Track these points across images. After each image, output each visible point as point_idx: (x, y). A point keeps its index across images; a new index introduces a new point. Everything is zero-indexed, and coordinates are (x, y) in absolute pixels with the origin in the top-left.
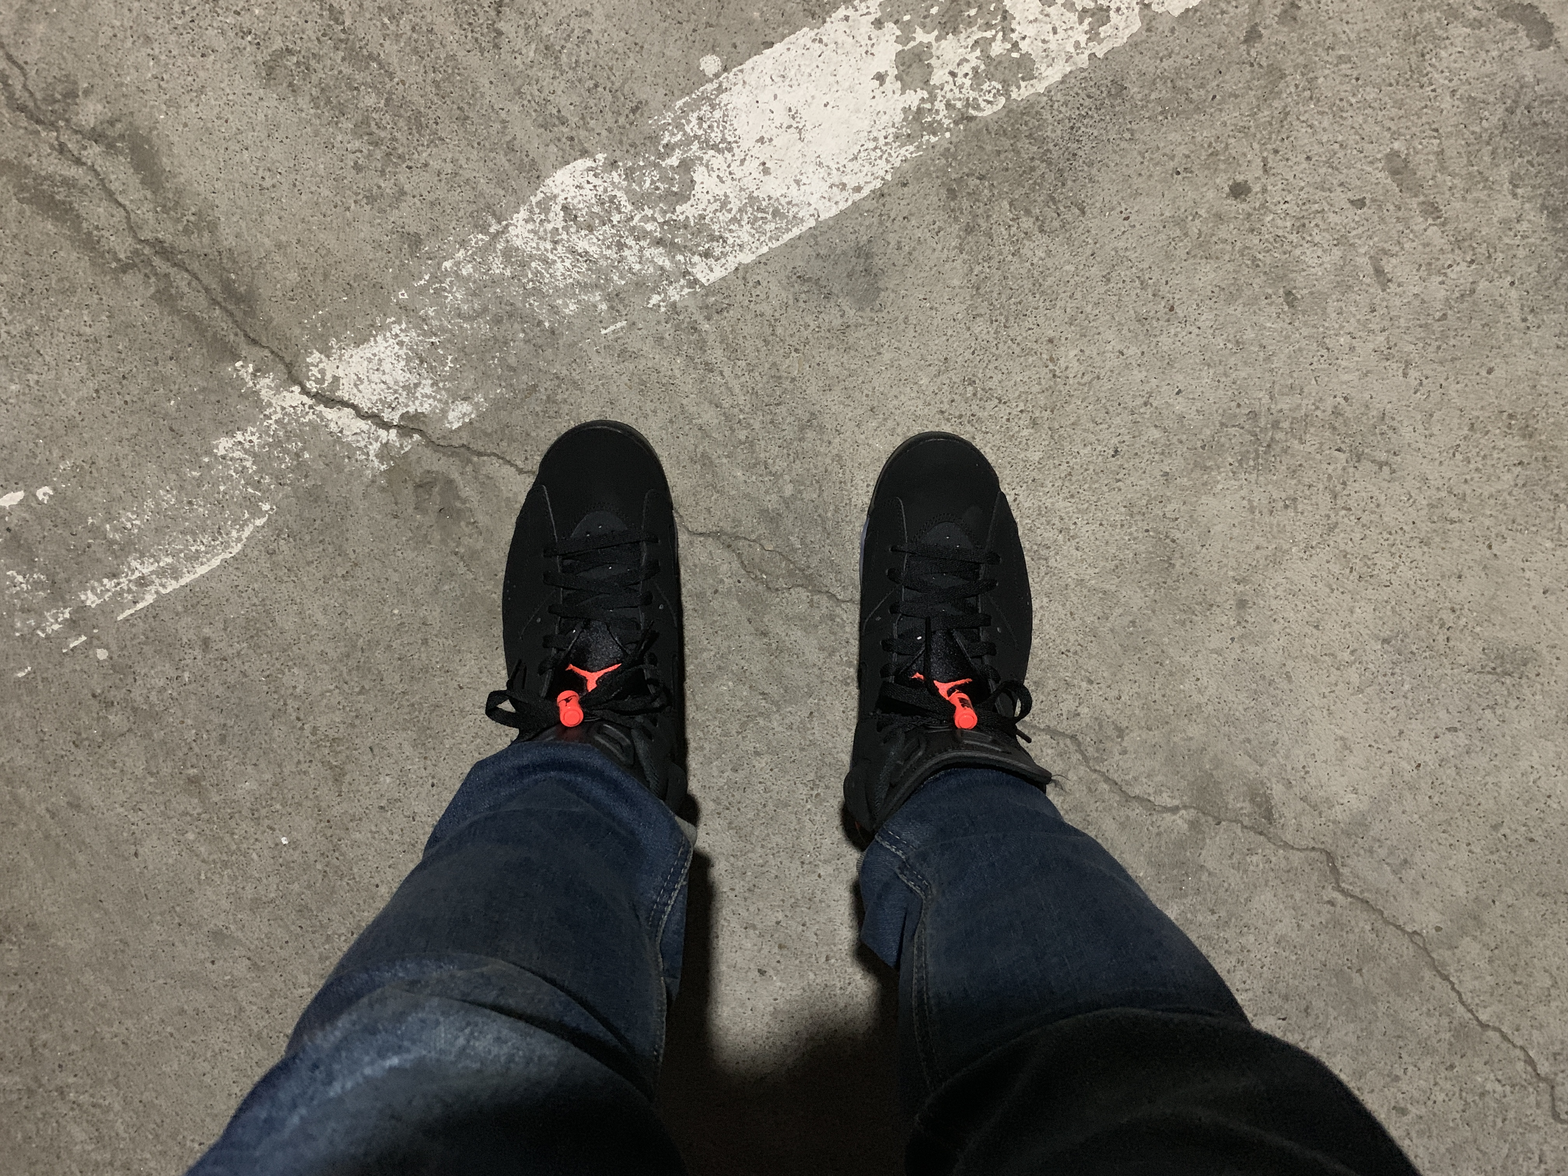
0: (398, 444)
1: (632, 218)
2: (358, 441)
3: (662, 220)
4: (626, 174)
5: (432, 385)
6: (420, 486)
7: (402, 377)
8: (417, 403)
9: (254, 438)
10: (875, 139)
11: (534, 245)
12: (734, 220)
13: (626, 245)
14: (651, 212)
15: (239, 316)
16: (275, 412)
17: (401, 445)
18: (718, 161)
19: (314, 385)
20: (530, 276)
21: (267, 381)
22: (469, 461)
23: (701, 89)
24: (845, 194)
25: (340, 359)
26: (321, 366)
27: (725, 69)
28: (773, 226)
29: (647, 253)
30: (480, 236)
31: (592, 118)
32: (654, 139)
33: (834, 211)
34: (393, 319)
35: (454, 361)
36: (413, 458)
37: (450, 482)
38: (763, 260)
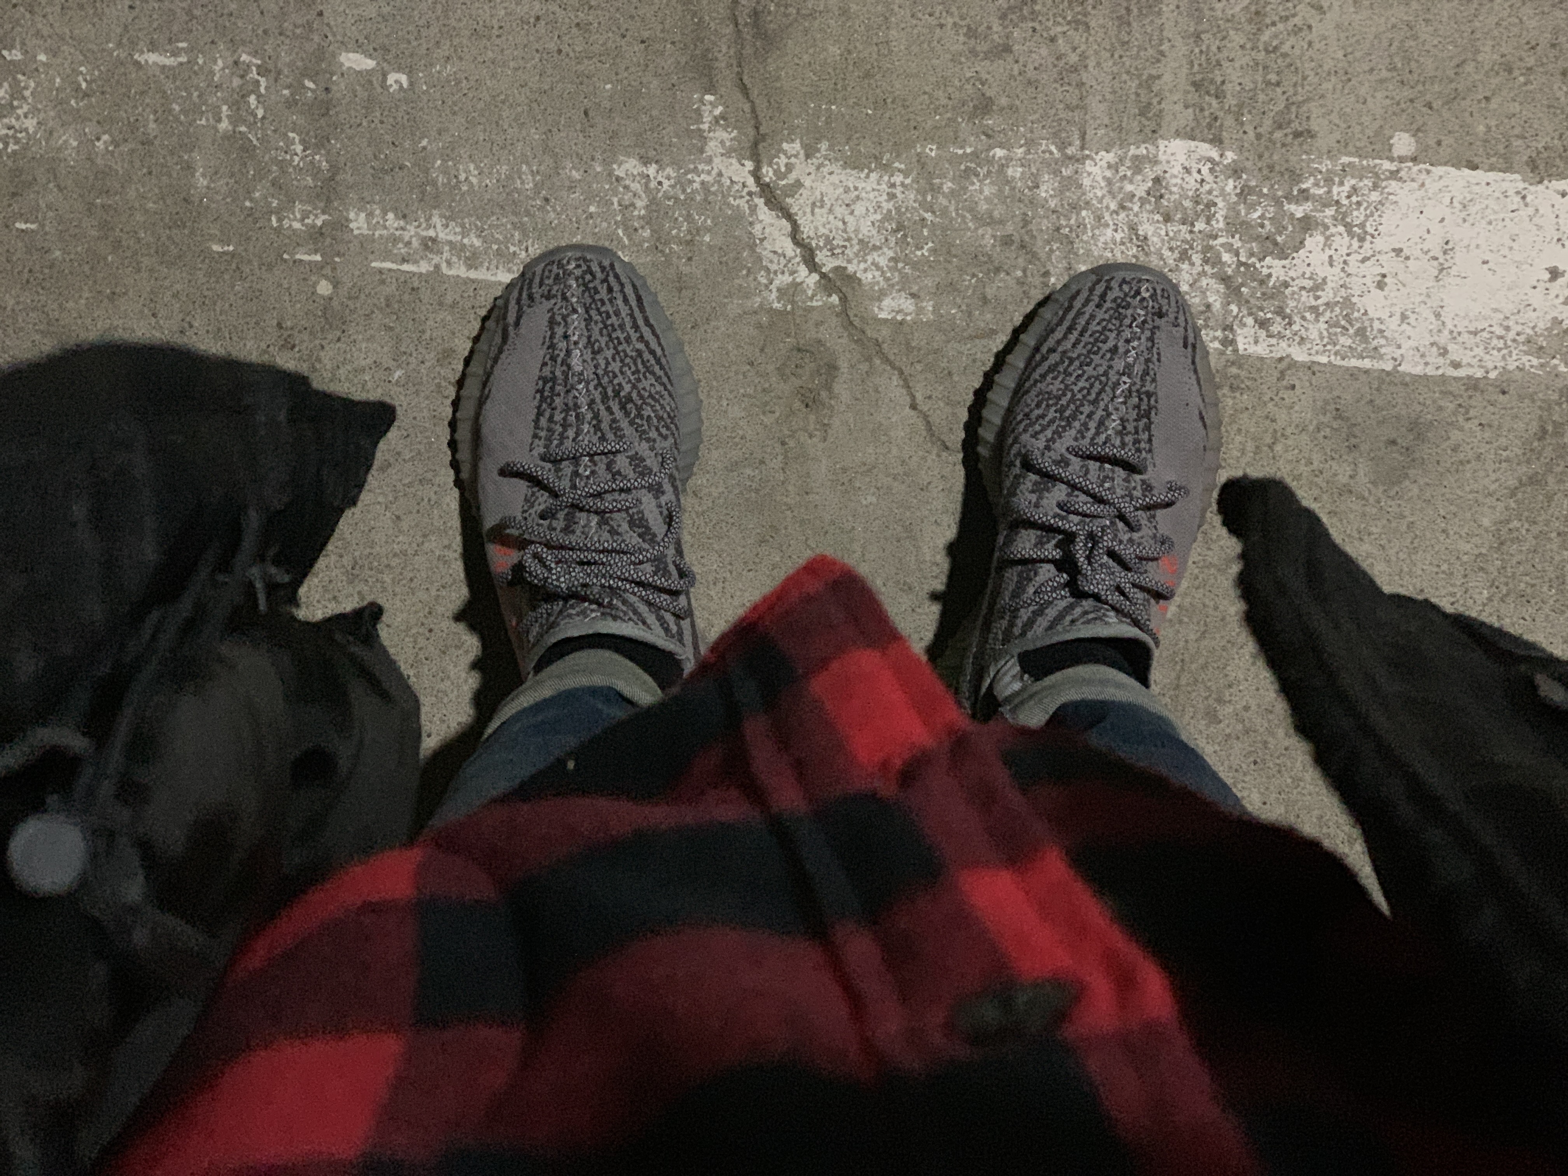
0: (810, 293)
1: (1216, 237)
2: (771, 262)
3: (1243, 259)
4: (1242, 191)
5: (891, 259)
6: (799, 350)
7: (866, 229)
8: (862, 266)
9: (666, 184)
10: (1507, 329)
11: (1099, 194)
12: (1314, 309)
13: (1189, 259)
14: (1239, 244)
15: (748, 51)
16: (709, 173)
17: (813, 296)
18: (1342, 242)
19: (771, 174)
20: (1072, 222)
21: (725, 135)
22: (869, 359)
23: (1377, 161)
24: (1441, 361)
25: (818, 168)
26: (793, 160)
27: (1414, 159)
28: (1349, 342)
29: (1204, 282)
30: (1053, 148)
31: (1250, 112)
32: (1295, 177)
33: (1418, 370)
34: (903, 166)
35: (933, 251)
36: (815, 316)
37: (833, 367)
38: (1316, 368)
